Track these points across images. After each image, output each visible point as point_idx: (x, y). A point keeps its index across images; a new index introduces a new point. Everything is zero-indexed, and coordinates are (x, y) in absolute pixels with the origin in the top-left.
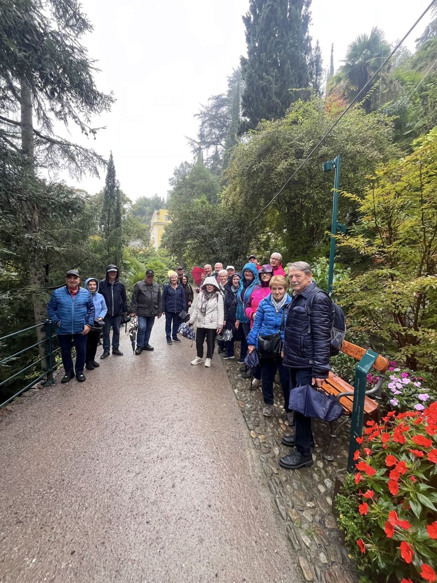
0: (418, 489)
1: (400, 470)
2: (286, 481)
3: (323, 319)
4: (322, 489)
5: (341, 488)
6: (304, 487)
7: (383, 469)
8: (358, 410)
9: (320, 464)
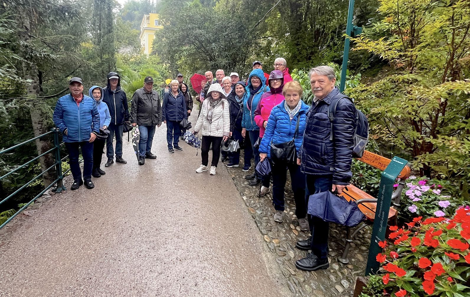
0: (455, 289)
1: (436, 271)
2: (304, 281)
3: (347, 126)
4: (340, 290)
5: (364, 288)
6: (322, 287)
7: (412, 271)
8: (381, 216)
9: (336, 267)
